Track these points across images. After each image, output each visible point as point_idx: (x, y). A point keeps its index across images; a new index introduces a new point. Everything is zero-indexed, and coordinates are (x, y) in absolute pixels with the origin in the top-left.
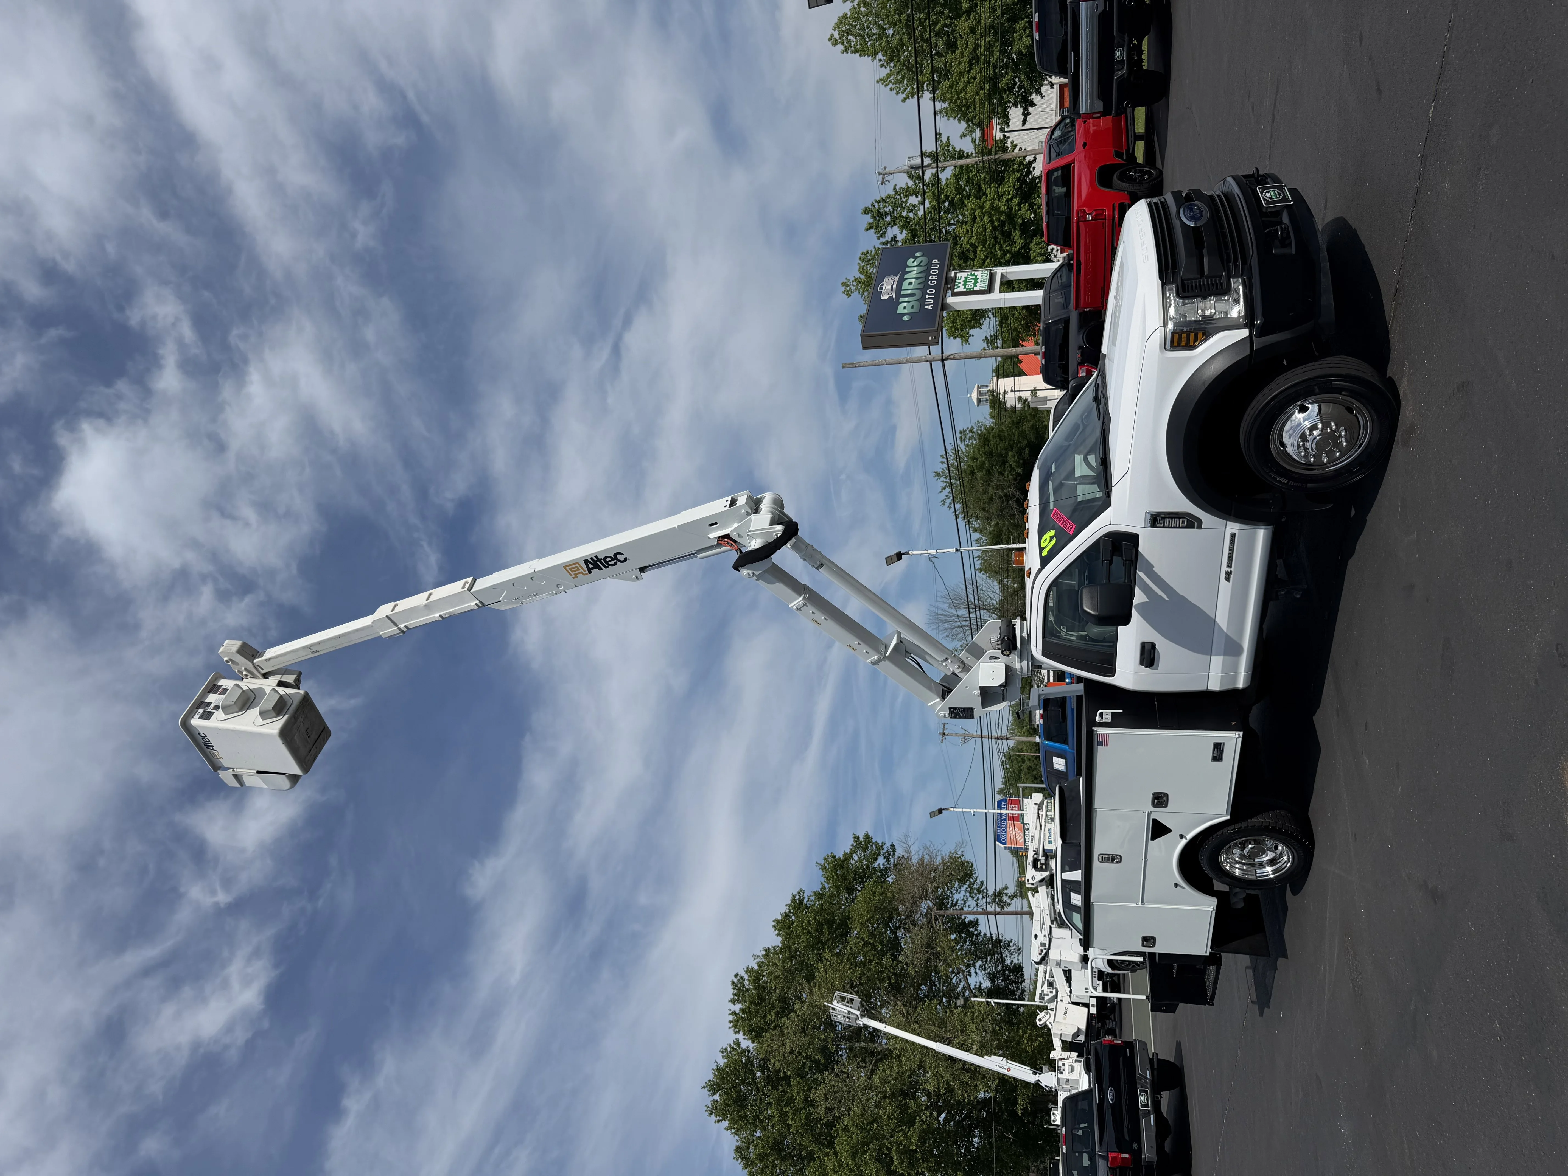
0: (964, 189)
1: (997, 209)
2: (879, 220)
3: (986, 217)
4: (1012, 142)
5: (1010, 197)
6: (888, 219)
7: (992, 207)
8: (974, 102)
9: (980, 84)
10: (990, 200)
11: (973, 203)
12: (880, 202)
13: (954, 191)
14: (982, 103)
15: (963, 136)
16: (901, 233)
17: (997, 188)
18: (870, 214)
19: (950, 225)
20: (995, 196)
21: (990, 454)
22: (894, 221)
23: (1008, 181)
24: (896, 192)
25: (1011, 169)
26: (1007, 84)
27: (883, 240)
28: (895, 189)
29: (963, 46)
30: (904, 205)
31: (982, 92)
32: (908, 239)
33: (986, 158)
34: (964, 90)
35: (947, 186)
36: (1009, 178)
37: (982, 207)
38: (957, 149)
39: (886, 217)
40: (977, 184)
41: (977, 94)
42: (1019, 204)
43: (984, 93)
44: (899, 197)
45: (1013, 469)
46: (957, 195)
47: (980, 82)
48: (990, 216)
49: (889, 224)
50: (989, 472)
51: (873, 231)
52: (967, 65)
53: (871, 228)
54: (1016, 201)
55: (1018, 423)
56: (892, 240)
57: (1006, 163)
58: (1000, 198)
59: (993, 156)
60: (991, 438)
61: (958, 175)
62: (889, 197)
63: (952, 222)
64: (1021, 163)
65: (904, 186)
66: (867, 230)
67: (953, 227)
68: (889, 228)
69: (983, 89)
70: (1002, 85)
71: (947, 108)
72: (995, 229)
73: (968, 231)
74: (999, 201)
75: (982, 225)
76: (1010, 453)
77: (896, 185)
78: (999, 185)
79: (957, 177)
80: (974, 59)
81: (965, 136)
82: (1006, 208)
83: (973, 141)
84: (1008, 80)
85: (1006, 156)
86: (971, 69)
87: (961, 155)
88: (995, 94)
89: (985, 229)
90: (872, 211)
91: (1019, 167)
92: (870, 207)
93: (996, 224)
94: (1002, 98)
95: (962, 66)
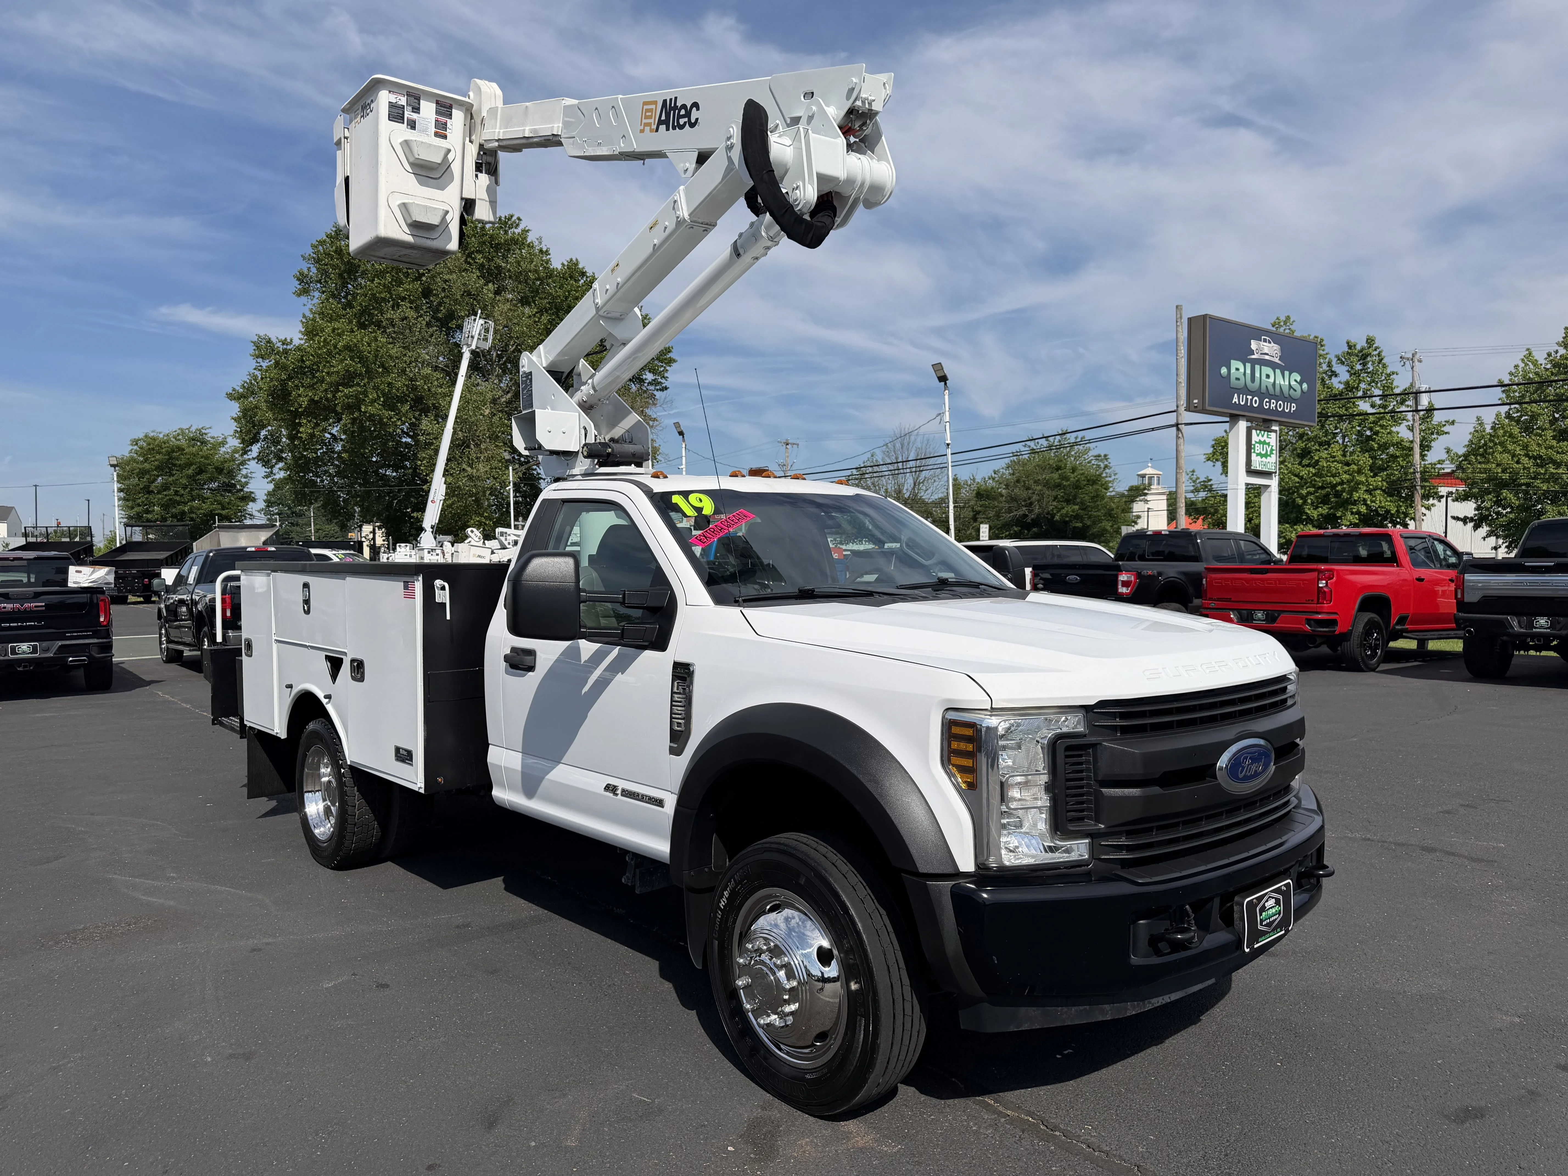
0: (1383, 452)
1: (1355, 489)
2: (1358, 356)
3: (1348, 476)
4: (1433, 505)
5: (1369, 502)
6: (1358, 367)
7: (1359, 483)
8: (1488, 462)
9: (1510, 468)
10: (1367, 481)
11: (1364, 463)
12: (1379, 356)
13: (1383, 441)
14: (1485, 471)
16: (1340, 382)
17: (1381, 489)
18: (1366, 345)
19: (1344, 437)
20: (1371, 487)
21: (1077, 486)
22: (1355, 374)
23: (1387, 501)
24: (1389, 375)
25: (1401, 504)
26: (1505, 499)
27: (1334, 361)
28: (1393, 374)
29: (1561, 448)
30: (1373, 384)
31: (1500, 470)
32: (1332, 390)
33: (1418, 475)
34: (1504, 451)
35: (1388, 433)
36: (1391, 501)
37: (1359, 472)
38: (1433, 444)
39: (1360, 364)
40: (1388, 466)
41: (1498, 465)
42: (1358, 513)
43: (1497, 473)
44: (1383, 378)
45: (1059, 510)
46: (1378, 444)
47: (1512, 468)
48: (1349, 481)
49: (1352, 368)
50: (1058, 486)
51: (1346, 349)
52: (1535, 454)
53: (1350, 347)
54: (1363, 509)
55: (1110, 515)
56: (1332, 372)
57: (1409, 500)
58: (1369, 491)
59: (1419, 483)
60: (1096, 487)
61: (1401, 445)
62: (1384, 366)
63: (1346, 440)
64: (1406, 515)
65: (1395, 384)
66: (1348, 343)
67: (1341, 441)
68: (1347, 368)
69: (1503, 471)
70: (1505, 493)
71: (1484, 431)
72: (1334, 487)
73: (1334, 457)
74: (1366, 491)
75: (1339, 473)
76: (1077, 507)
77: (1397, 374)
78: (1384, 491)
79: (1399, 444)
80: (1541, 461)
81: (1448, 452)
82: (1356, 498)
83: (1440, 462)
84: (1510, 499)
85: (1417, 498)
86: (1530, 458)
87: (1425, 447)
88: (1495, 485)
89: (1334, 476)
90: (1370, 347)
91: (1403, 513)
92: (1374, 346)
93: (1339, 488)
94: (1490, 493)
95: (1535, 447)
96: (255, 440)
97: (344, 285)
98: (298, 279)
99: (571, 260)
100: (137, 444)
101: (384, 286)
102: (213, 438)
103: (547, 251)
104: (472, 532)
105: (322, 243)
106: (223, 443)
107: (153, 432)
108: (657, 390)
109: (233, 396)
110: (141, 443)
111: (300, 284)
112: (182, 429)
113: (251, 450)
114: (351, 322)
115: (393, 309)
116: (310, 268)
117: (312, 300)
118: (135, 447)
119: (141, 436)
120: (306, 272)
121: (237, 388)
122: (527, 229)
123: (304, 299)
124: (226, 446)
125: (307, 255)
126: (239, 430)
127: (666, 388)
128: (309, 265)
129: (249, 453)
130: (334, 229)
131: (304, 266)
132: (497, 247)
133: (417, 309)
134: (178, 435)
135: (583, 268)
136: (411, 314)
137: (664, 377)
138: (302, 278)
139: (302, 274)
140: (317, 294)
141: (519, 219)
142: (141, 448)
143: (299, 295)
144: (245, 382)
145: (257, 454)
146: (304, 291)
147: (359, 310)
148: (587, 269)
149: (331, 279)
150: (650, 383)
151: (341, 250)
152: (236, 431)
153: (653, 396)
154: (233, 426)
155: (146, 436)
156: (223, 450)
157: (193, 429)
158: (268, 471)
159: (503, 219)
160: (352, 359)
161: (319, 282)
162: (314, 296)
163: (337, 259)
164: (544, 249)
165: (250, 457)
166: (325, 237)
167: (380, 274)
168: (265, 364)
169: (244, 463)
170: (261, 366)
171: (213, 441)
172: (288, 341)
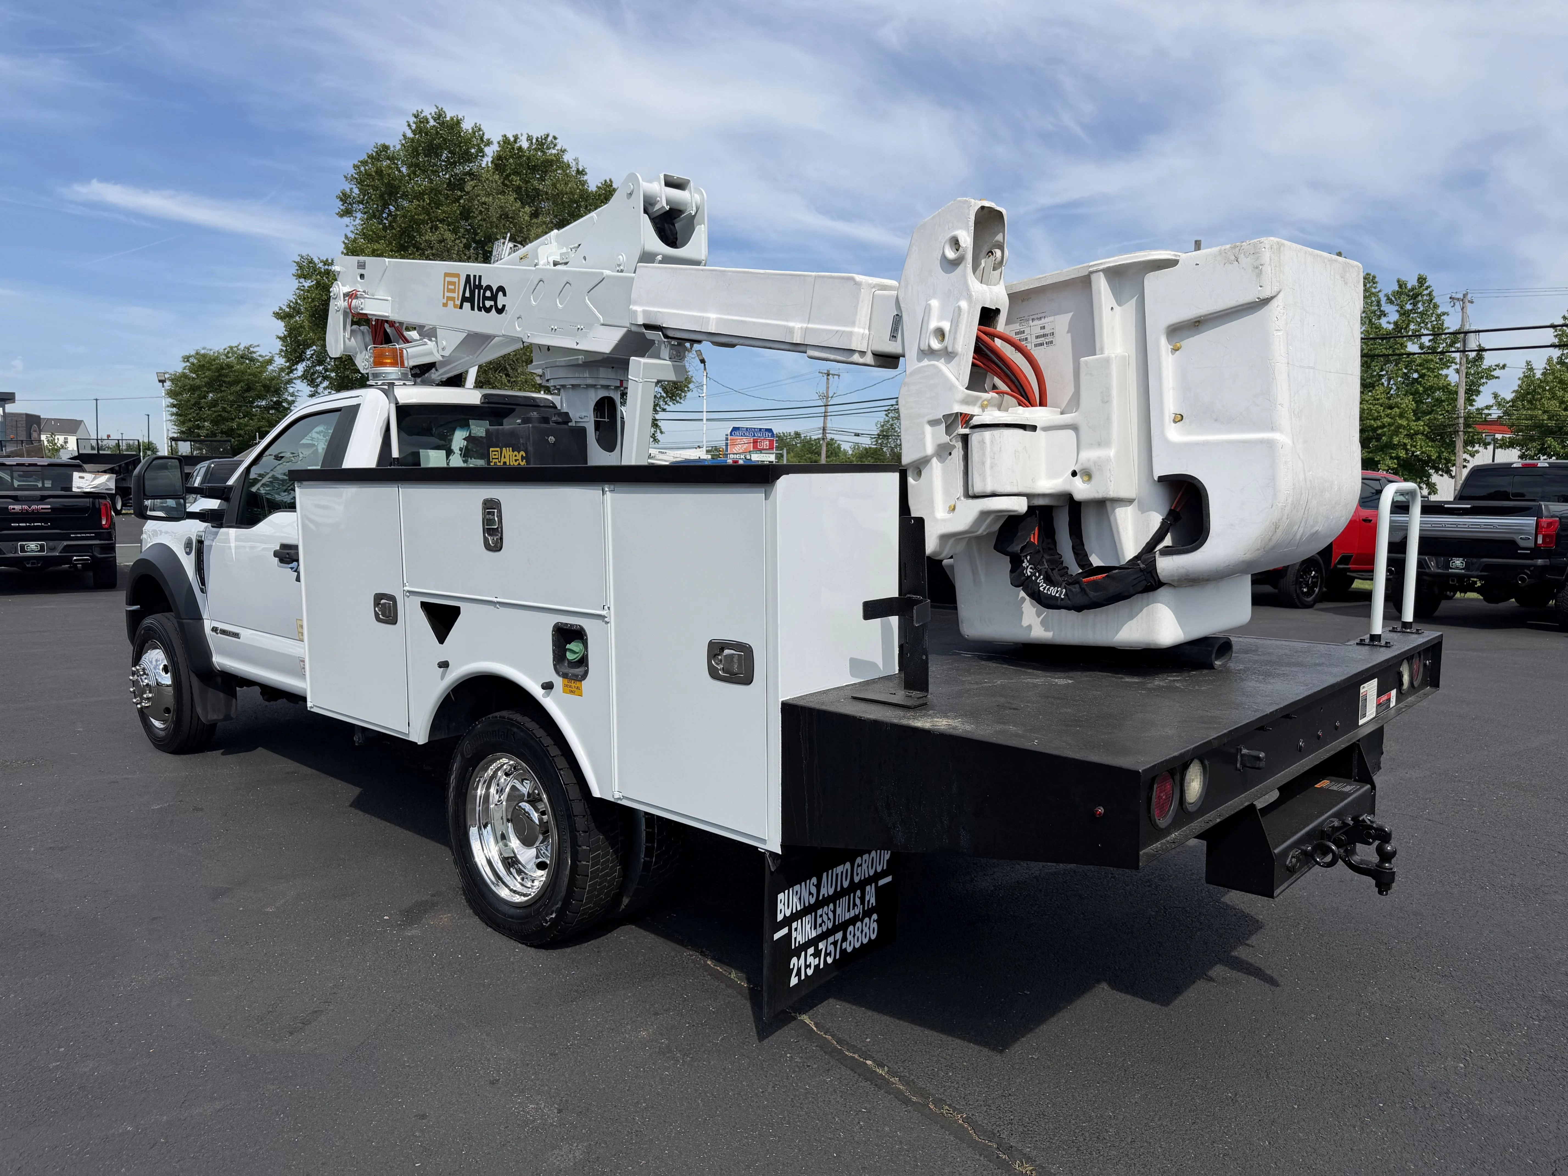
0: (1428, 395)
1: (1396, 432)
2: (1408, 296)
3: (1389, 420)
4: (1477, 452)
5: (1409, 447)
6: (1409, 307)
7: (1400, 426)
8: (1536, 408)
9: (1557, 415)
10: (1408, 425)
11: (1407, 406)
12: (1430, 296)
13: (1429, 384)
14: (1531, 418)
15: (1496, 396)
16: (1389, 323)
17: (1422, 434)
18: (1417, 284)
19: (1389, 380)
20: (1412, 431)
22: (1404, 314)
23: (1429, 446)
24: (1440, 316)
25: (1443, 450)
26: (1550, 447)
27: (1383, 300)
28: (1444, 314)
30: (1422, 325)
31: (1546, 417)
32: (1380, 331)
33: (1461, 421)
34: (1553, 397)
35: (1435, 376)
36: (1432, 447)
37: (1401, 416)
38: (1481, 388)
39: (1411, 304)
40: (1433, 411)
41: (1545, 412)
42: (1398, 458)
43: (1543, 420)
44: (1433, 319)
46: (1424, 387)
47: (1560, 415)
48: (1390, 425)
49: (1402, 308)
51: (1397, 288)
53: (1400, 286)
54: (1402, 454)
56: (1381, 311)
57: (1451, 445)
58: (1411, 436)
59: (1462, 429)
61: (1447, 389)
62: (1435, 307)
63: (1392, 382)
64: (1448, 461)
65: (1445, 325)
66: (1398, 281)
67: (1386, 384)
68: (1397, 308)
69: (1550, 419)
70: (1549, 440)
71: (1534, 377)
72: (1375, 430)
73: (1378, 400)
74: (1407, 435)
75: (1381, 416)
77: (1447, 315)
78: (1426, 436)
79: (1446, 388)
81: (1495, 397)
82: (1396, 443)
83: (1488, 407)
84: (1555, 448)
85: (1459, 444)
87: (1472, 391)
88: (1541, 432)
89: (1375, 419)
90: (1421, 287)
91: (1445, 459)
92: (1425, 285)
93: (1380, 431)
94: (1534, 441)
96: (300, 359)
97: (386, 205)
98: (341, 200)
100: (188, 361)
101: (423, 208)
102: (260, 356)
103: (583, 172)
105: (364, 163)
106: (270, 361)
107: (204, 349)
109: (279, 316)
110: (192, 360)
111: (343, 205)
112: (231, 348)
113: (296, 369)
114: (391, 243)
115: (431, 232)
116: (352, 188)
117: (354, 221)
118: (188, 364)
119: (193, 353)
120: (348, 191)
121: (284, 307)
122: (563, 149)
123: (346, 220)
124: (273, 364)
125: (350, 175)
126: (284, 349)
128: (351, 186)
129: (295, 372)
130: (375, 150)
131: (347, 187)
132: (534, 169)
133: (455, 231)
134: (228, 352)
136: (449, 236)
138: (344, 198)
139: (344, 194)
140: (359, 215)
141: (555, 139)
142: (193, 364)
143: (342, 216)
144: (291, 301)
145: (302, 373)
146: (347, 213)
147: (399, 231)
149: (372, 200)
151: (382, 171)
152: (281, 351)
154: (278, 345)
155: (197, 354)
156: (270, 368)
157: (242, 347)
158: (313, 389)
159: (540, 140)
161: (361, 202)
162: (356, 217)
163: (378, 180)
164: (581, 170)
165: (296, 376)
166: (366, 158)
167: (419, 196)
168: (307, 284)
169: (290, 381)
170: (303, 286)
171: (261, 359)
172: (330, 261)
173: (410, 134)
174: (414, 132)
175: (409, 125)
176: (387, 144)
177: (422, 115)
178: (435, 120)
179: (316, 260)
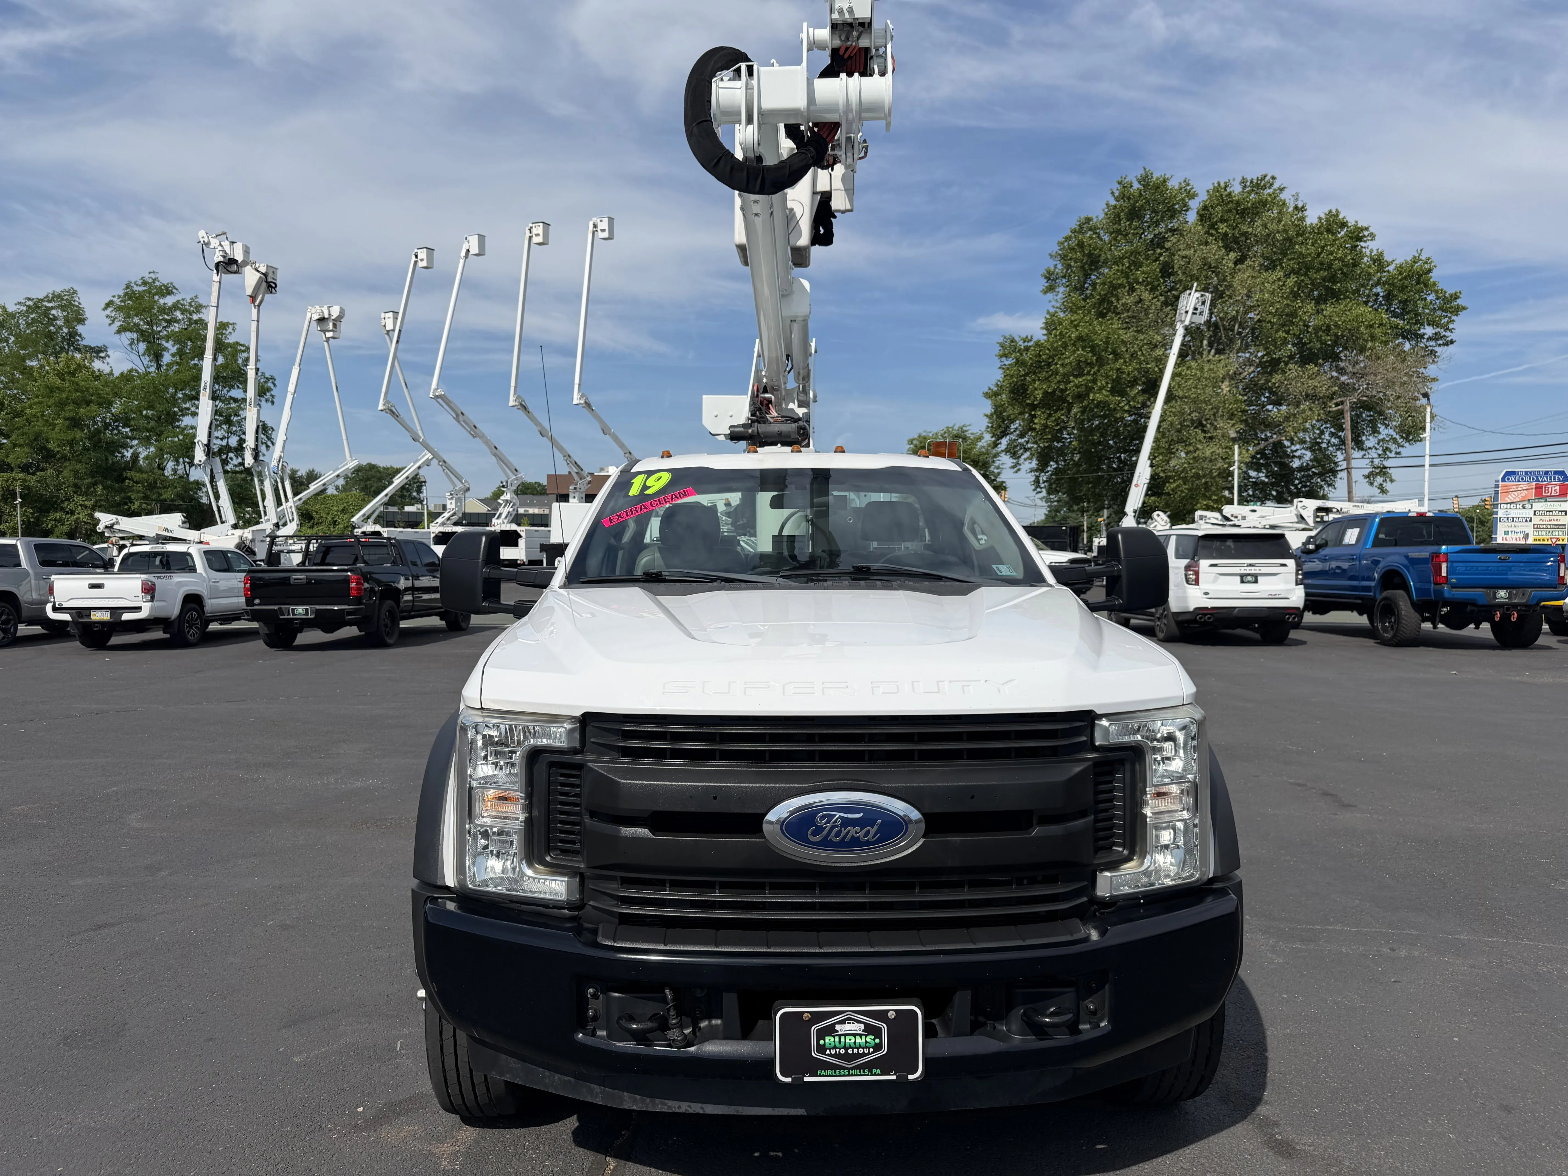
96: (1004, 434)
97: (1087, 276)
98: (1046, 277)
99: (1330, 211)
100: (912, 443)
101: (1122, 272)
102: (972, 434)
103: (1303, 207)
104: (1158, 515)
105: (1068, 239)
106: (980, 438)
107: (925, 432)
108: (1440, 345)
109: (987, 395)
110: (915, 442)
111: (1047, 282)
112: (948, 428)
113: (1000, 443)
114: (1090, 312)
115: (1129, 295)
116: (1056, 265)
117: (1057, 295)
118: (912, 446)
119: (916, 436)
120: (1052, 269)
121: (992, 387)
122: (1282, 186)
123: (1050, 296)
124: (983, 441)
125: (1054, 253)
126: (990, 425)
127: (1452, 342)
128: (1055, 263)
129: (999, 446)
130: (1078, 223)
131: (1050, 264)
132: (1243, 213)
133: (1153, 289)
134: (945, 433)
135: (1344, 218)
136: (1146, 296)
137: (1448, 329)
138: (1050, 276)
139: (1048, 272)
140: (1061, 289)
141: (1273, 178)
142: (916, 446)
143: (1045, 292)
144: (1000, 381)
145: (1005, 447)
146: (1051, 289)
147: (1099, 299)
148: (1347, 219)
149: (1074, 273)
150: (1430, 339)
151: (1083, 243)
152: (988, 427)
153: (1433, 353)
154: (985, 422)
155: (920, 436)
156: (980, 444)
157: (956, 428)
158: (1015, 461)
159: (1255, 181)
160: (1084, 348)
161: (1064, 277)
162: (1058, 292)
163: (1080, 252)
164: (1300, 206)
165: (1000, 450)
166: (1070, 234)
167: (1118, 261)
168: (1009, 362)
169: (996, 455)
170: (1005, 365)
171: (972, 437)
172: (1029, 338)
173: (1113, 202)
174: (1117, 199)
175: (1113, 193)
176: (1089, 216)
177: (1126, 180)
178: (1139, 182)
179: (1017, 339)
